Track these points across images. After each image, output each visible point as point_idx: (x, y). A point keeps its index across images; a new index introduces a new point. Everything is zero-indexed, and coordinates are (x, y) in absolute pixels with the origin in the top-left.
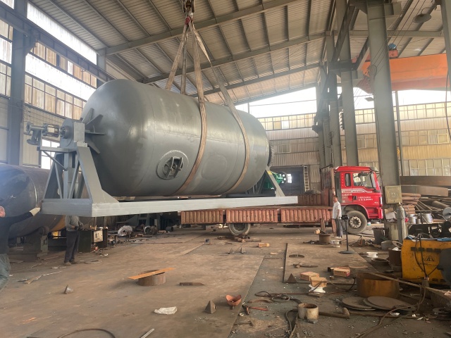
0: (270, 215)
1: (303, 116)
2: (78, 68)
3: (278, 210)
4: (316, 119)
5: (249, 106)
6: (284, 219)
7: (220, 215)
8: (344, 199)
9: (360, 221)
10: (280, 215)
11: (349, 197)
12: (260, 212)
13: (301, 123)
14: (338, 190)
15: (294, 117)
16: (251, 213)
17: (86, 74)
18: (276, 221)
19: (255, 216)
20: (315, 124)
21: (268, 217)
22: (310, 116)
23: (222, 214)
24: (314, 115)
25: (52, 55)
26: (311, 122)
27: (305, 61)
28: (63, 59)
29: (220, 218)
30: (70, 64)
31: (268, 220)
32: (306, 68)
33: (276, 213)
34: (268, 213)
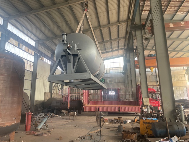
1: (118, 68)
2: (27, 48)
15: (115, 68)
17: (30, 50)
20: (123, 71)
22: (121, 68)
24: (123, 68)
25: (16, 43)
27: (118, 47)
28: (21, 45)
30: (24, 47)
32: (119, 50)
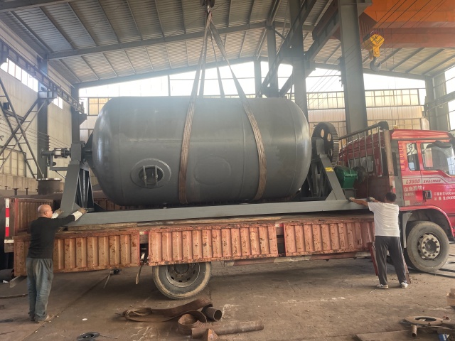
0: (259, 239)
3: (277, 225)
5: (169, 80)
6: (290, 247)
9: (438, 244)
10: (281, 237)
11: (418, 192)
12: (235, 233)
16: (212, 237)
18: (275, 253)
19: (223, 244)
21: (255, 244)
23: (137, 242)
29: (131, 254)
31: (255, 253)
33: (274, 235)
34: (254, 236)
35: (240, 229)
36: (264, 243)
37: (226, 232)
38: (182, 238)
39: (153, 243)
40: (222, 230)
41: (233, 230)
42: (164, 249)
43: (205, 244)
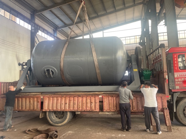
0: (91, 103)
1: (133, 38)
3: (100, 96)
4: (141, 39)
5: (103, 33)
6: (106, 107)
7: (38, 102)
8: (178, 85)
10: (101, 102)
11: (185, 82)
12: (80, 99)
13: (132, 41)
14: (170, 74)
15: (129, 38)
16: (70, 100)
18: (98, 109)
19: (74, 104)
20: (140, 41)
21: (89, 105)
22: (138, 37)
23: (40, 101)
24: (140, 36)
26: (138, 41)
29: (37, 105)
31: (88, 109)
32: (134, 5)
33: (98, 101)
34: (89, 101)
35: (82, 97)
36: (93, 105)
37: (76, 98)
38: (57, 100)
39: (45, 101)
40: (74, 97)
41: (79, 98)
42: (49, 104)
43: (66, 103)
